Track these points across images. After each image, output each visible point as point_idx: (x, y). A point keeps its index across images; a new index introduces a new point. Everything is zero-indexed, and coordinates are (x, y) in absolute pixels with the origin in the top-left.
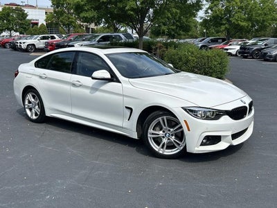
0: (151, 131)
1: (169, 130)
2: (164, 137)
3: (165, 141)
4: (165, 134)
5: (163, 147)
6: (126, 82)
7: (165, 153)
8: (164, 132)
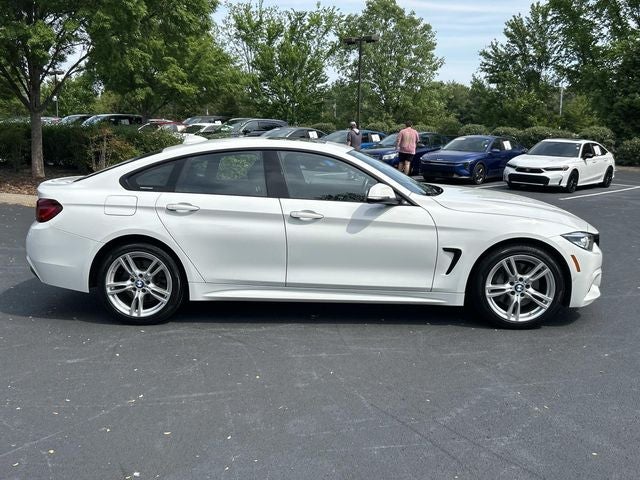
0: (489, 285)
1: (521, 279)
2: (513, 293)
3: (517, 298)
4: (516, 288)
5: (514, 312)
6: (428, 203)
7: (520, 320)
8: (512, 284)
